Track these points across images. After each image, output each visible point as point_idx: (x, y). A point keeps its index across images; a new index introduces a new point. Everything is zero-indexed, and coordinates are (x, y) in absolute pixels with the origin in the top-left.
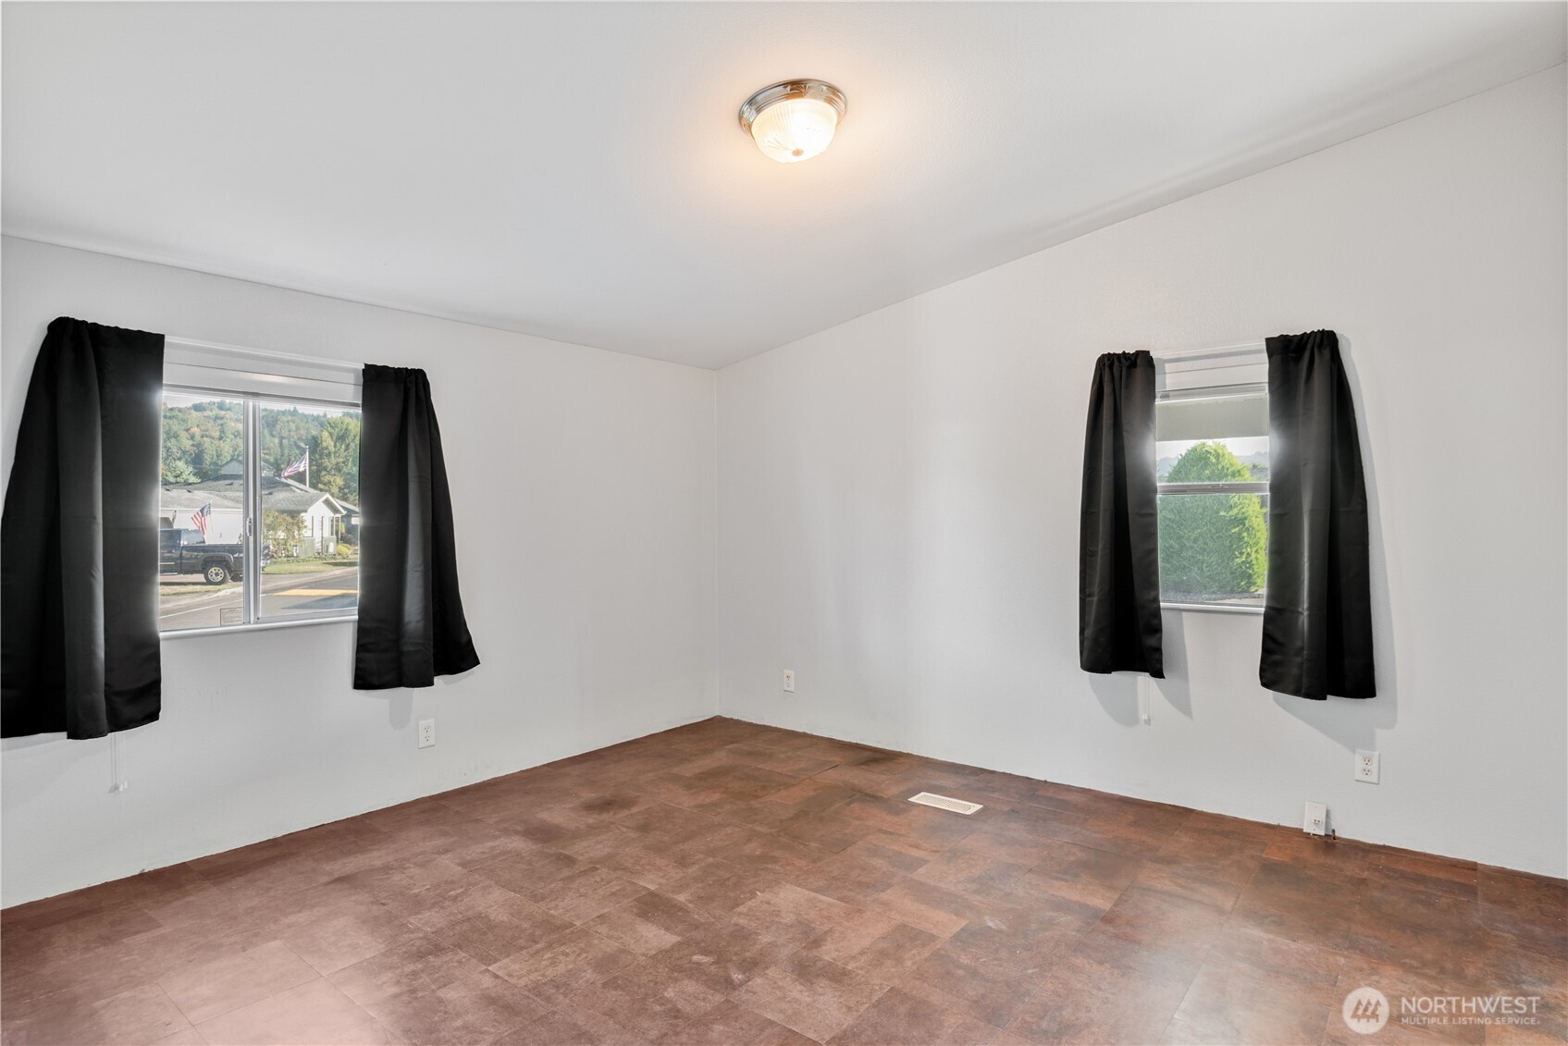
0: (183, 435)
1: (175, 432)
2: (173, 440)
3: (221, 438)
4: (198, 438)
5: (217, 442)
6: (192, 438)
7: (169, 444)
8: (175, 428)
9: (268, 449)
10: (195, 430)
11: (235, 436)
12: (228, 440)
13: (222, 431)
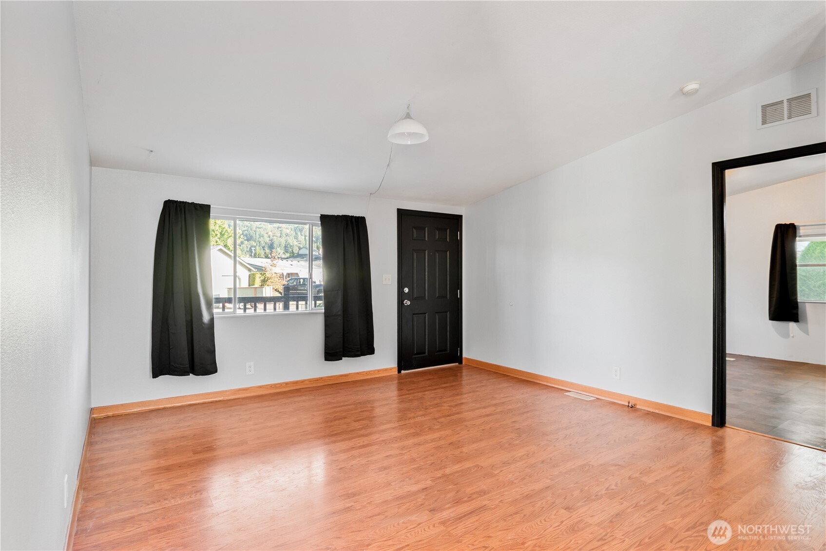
0: (266, 236)
1: (263, 235)
2: (262, 238)
3: (281, 237)
4: (271, 237)
5: (279, 238)
6: (269, 237)
7: (260, 240)
8: (262, 233)
9: (300, 241)
10: (270, 233)
11: (286, 236)
12: (284, 238)
13: (281, 234)
